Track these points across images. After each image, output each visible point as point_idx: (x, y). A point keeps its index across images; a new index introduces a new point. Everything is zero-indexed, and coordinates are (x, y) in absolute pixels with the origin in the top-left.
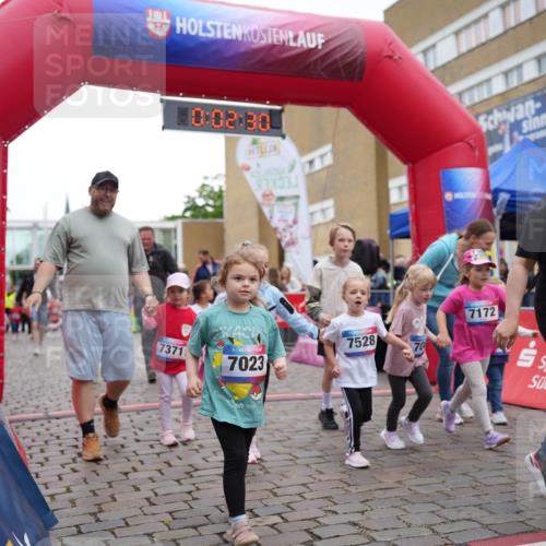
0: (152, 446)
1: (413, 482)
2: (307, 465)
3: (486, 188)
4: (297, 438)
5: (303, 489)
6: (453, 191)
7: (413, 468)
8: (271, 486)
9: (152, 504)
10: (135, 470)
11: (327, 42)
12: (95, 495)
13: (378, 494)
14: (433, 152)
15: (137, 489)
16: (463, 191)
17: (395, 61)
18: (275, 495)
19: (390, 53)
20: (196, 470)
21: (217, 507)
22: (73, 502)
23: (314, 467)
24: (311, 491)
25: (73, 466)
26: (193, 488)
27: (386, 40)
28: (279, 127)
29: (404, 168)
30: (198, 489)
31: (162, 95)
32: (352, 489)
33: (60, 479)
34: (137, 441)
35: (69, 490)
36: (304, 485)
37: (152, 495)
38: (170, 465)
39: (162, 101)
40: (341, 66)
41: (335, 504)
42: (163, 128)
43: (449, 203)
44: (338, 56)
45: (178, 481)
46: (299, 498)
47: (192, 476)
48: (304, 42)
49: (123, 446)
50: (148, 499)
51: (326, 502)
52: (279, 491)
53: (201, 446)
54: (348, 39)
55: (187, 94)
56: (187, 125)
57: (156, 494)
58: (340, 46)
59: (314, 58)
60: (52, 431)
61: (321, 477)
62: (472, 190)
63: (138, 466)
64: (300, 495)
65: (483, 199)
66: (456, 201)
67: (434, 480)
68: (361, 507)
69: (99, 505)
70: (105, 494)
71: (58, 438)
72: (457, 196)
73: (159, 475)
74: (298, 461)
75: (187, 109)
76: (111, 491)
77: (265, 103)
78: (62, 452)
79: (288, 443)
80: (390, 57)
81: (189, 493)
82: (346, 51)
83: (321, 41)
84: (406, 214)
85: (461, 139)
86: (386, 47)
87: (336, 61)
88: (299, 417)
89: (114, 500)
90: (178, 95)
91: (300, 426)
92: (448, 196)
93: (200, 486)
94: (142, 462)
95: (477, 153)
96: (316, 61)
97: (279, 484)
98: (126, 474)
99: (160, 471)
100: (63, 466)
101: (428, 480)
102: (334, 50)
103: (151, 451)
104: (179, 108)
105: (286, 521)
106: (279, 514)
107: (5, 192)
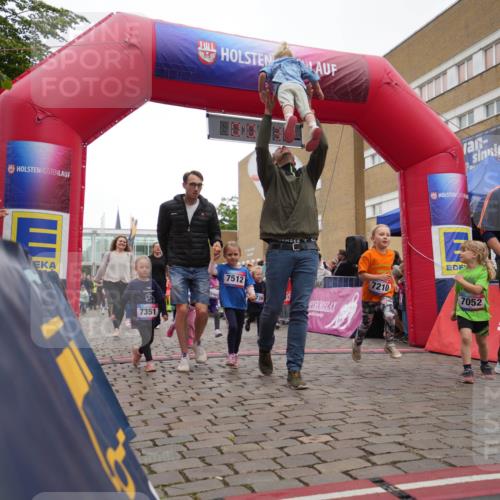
0: (203, 383)
1: (439, 413)
2: (340, 399)
3: (465, 189)
4: (322, 379)
5: (343, 416)
6: (437, 192)
7: (432, 403)
8: (315, 413)
9: (214, 424)
10: (194, 399)
11: (339, 71)
12: (163, 417)
13: (410, 421)
14: (420, 162)
15: (199, 413)
16: (446, 192)
17: (393, 87)
18: (320, 419)
19: (389, 81)
20: (245, 400)
21: (271, 427)
22: (145, 422)
23: (346, 400)
24: (350, 417)
25: (140, 396)
26: (246, 413)
27: (385, 70)
28: (300, 139)
30: (251, 414)
31: (208, 110)
32: (387, 417)
34: (191, 379)
35: (140, 413)
36: (342, 412)
37: (212, 418)
38: (222, 396)
39: (208, 116)
40: (349, 90)
41: (376, 428)
42: (209, 137)
43: (435, 202)
44: (347, 82)
45: (232, 407)
46: (342, 423)
47: (243, 404)
48: (321, 70)
49: (179, 383)
50: (209, 421)
51: (366, 427)
52: (322, 417)
53: (245, 383)
54: (356, 68)
55: (228, 111)
56: (227, 135)
57: (216, 417)
58: (350, 73)
59: (329, 83)
60: (118, 371)
61: (355, 407)
62: (453, 191)
63: (195, 396)
64: (342, 420)
65: (461, 199)
66: (439, 200)
67: (457, 413)
68: (400, 431)
69: (168, 424)
70: (171, 417)
71: (124, 376)
72: (440, 195)
73: (214, 403)
74: (330, 395)
75: (227, 123)
76: (177, 414)
78: (130, 386)
79: (317, 383)
80: (388, 83)
81: (245, 416)
82: (352, 80)
83: (334, 70)
85: (444, 151)
86: (386, 76)
87: (346, 86)
88: (319, 365)
89: (181, 421)
90: (220, 112)
91: (321, 371)
92: (433, 196)
93: (253, 412)
94: (198, 394)
95: (458, 162)
96: (330, 85)
97: (320, 411)
98: (187, 402)
99: (215, 400)
100: (132, 396)
101: (452, 413)
102: (344, 77)
103: (203, 386)
104: (221, 122)
105: (336, 440)
106: (329, 434)
107: (83, 183)
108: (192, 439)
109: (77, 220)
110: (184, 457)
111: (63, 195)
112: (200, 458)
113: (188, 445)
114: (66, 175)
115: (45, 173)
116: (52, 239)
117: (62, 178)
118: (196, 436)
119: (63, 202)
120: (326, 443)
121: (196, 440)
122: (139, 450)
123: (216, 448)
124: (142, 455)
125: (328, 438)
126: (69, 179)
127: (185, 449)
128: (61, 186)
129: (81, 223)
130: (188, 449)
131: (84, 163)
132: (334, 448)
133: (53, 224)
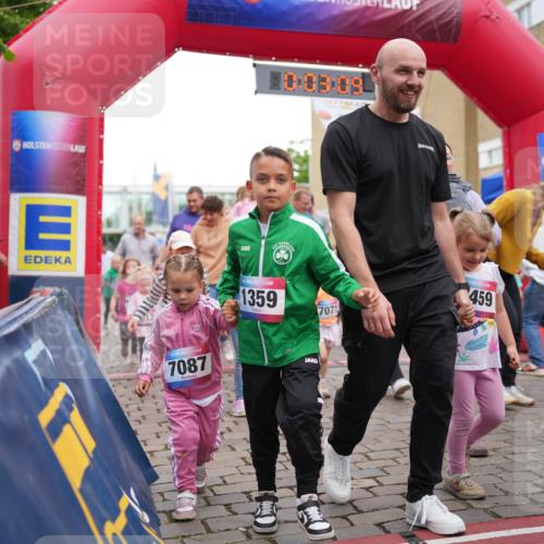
1: (508, 450)
2: (400, 430)
5: (396, 454)
7: (507, 436)
8: (366, 450)
9: (248, 464)
10: (229, 430)
15: (234, 449)
17: (493, 21)
18: (370, 459)
19: (487, 13)
24: (404, 456)
28: (372, 91)
29: (499, 131)
31: (255, 58)
33: (158, 437)
35: (166, 448)
36: (397, 449)
37: (247, 455)
39: (254, 65)
40: (436, 27)
42: (256, 92)
44: (433, 17)
46: (393, 463)
48: (399, 3)
50: (243, 459)
52: (372, 455)
55: (280, 58)
56: (279, 89)
59: (409, 20)
63: (232, 425)
64: (394, 459)
71: (154, 397)
74: (391, 426)
75: (279, 73)
77: (357, 66)
78: (158, 410)
80: (487, 17)
82: (442, 12)
83: (416, 2)
84: (500, 179)
86: (483, 7)
87: (431, 22)
90: (271, 60)
97: (372, 448)
100: (160, 424)
102: (429, 11)
104: (272, 73)
105: (381, 485)
106: (374, 478)
107: (101, 157)
108: (221, 481)
109: (95, 204)
110: (209, 504)
111: (78, 174)
112: (226, 505)
113: (216, 489)
114: (81, 149)
115: (56, 148)
116: (66, 229)
117: (76, 153)
118: (226, 479)
119: (77, 183)
120: (367, 489)
121: (225, 482)
122: (161, 494)
123: (246, 493)
124: (164, 500)
125: (371, 483)
126: (84, 155)
127: (211, 494)
128: (75, 164)
129: (100, 206)
130: (215, 495)
131: (102, 133)
132: (375, 495)
133: (66, 211)
